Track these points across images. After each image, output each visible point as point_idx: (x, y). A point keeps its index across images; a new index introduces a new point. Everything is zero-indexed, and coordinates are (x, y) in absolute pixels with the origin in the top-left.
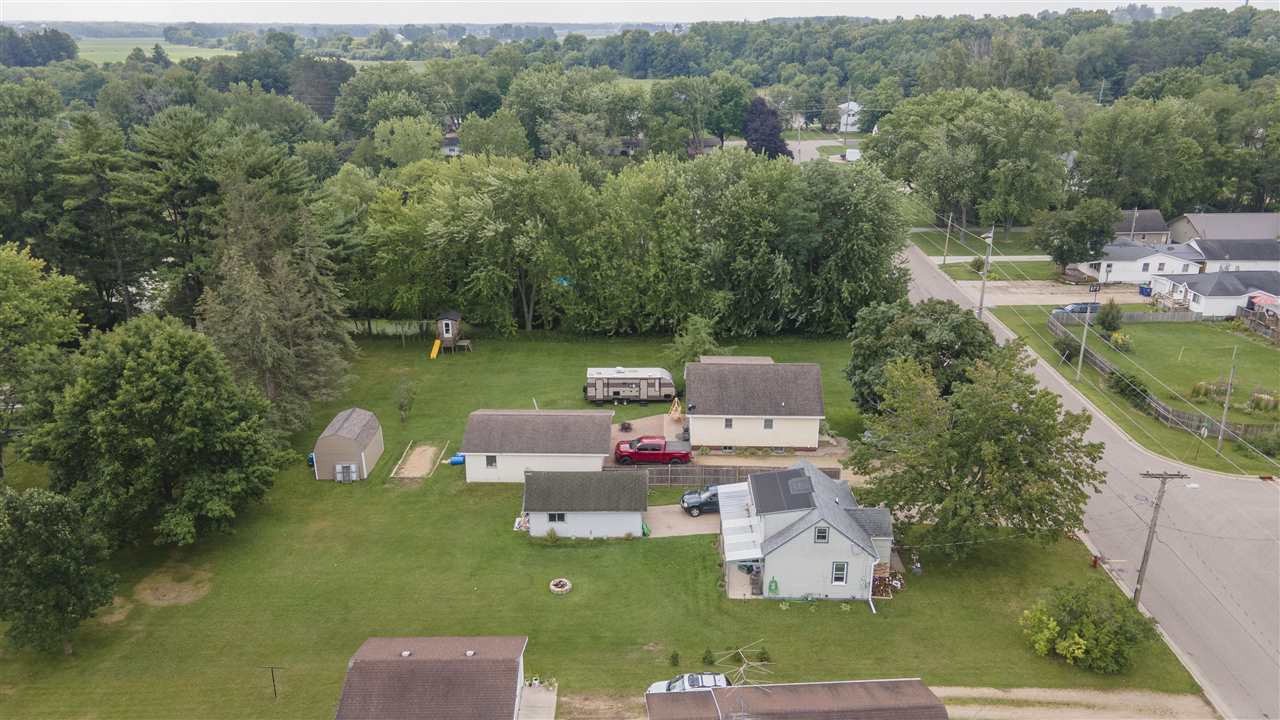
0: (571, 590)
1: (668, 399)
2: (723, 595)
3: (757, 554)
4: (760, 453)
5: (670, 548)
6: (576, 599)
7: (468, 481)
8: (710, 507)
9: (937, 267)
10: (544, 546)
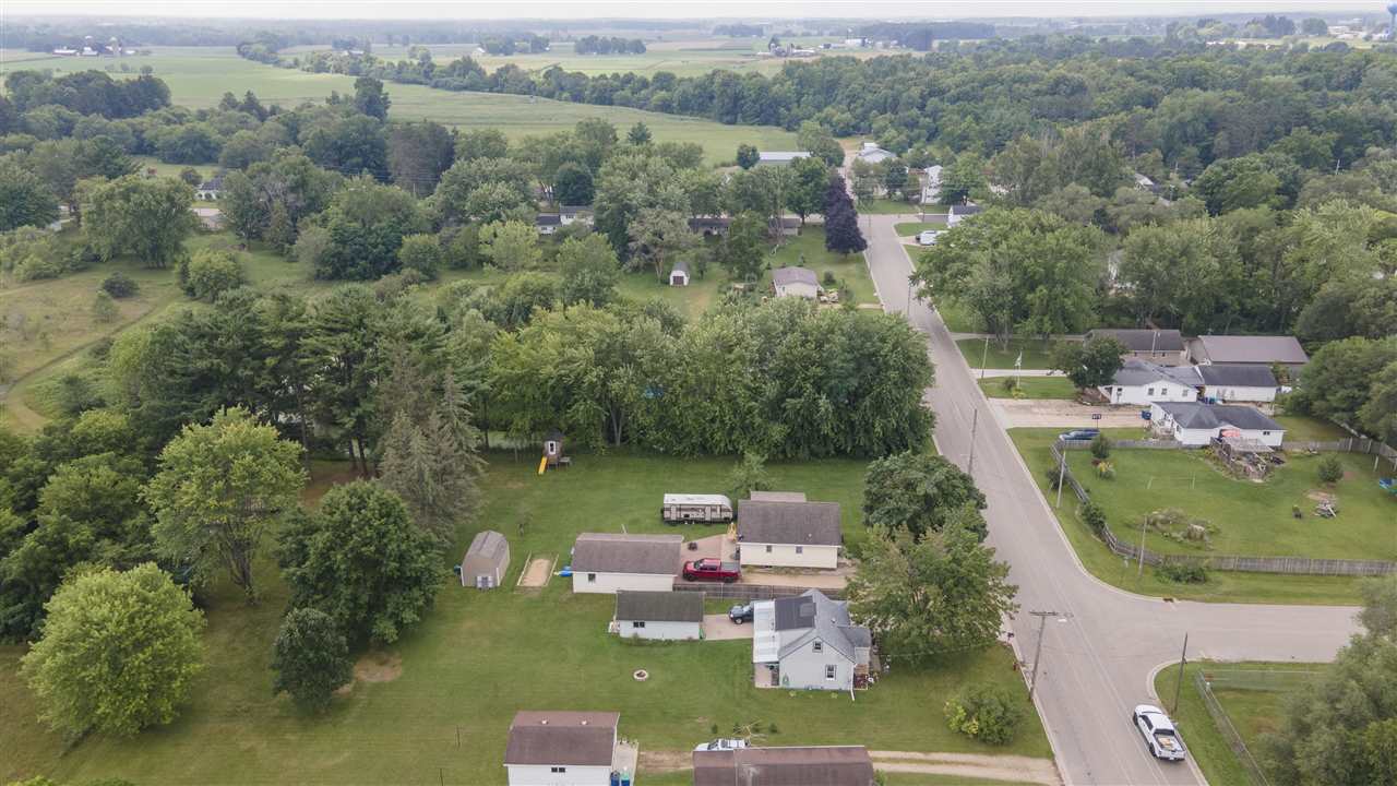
0: (650, 678)
1: (726, 521)
2: (752, 685)
3: (776, 659)
4: (793, 571)
5: (720, 648)
6: (652, 685)
7: (575, 591)
8: (748, 618)
9: (975, 382)
10: (630, 645)
